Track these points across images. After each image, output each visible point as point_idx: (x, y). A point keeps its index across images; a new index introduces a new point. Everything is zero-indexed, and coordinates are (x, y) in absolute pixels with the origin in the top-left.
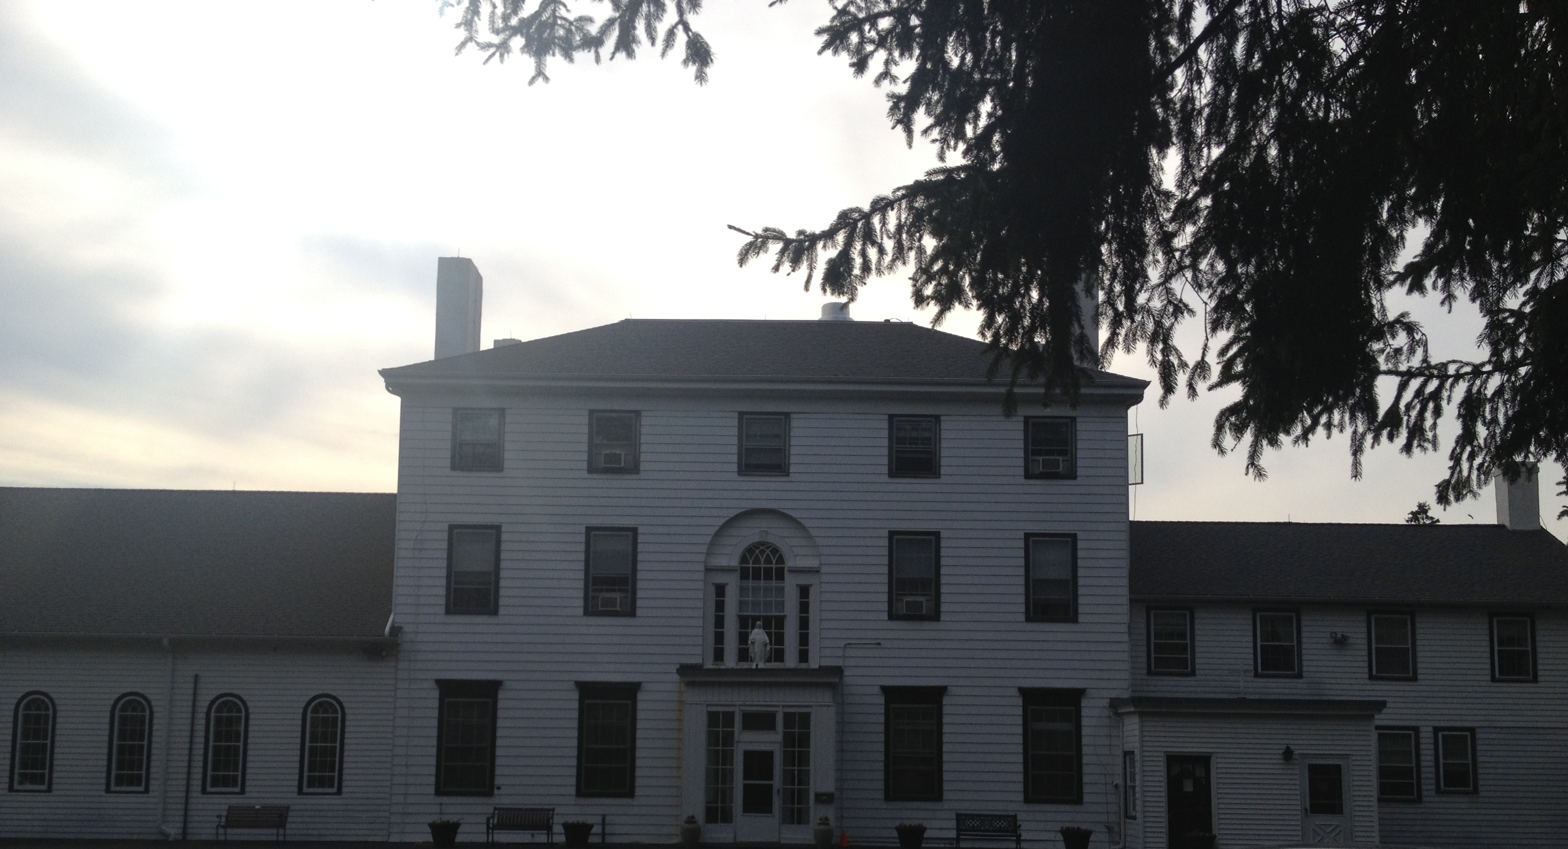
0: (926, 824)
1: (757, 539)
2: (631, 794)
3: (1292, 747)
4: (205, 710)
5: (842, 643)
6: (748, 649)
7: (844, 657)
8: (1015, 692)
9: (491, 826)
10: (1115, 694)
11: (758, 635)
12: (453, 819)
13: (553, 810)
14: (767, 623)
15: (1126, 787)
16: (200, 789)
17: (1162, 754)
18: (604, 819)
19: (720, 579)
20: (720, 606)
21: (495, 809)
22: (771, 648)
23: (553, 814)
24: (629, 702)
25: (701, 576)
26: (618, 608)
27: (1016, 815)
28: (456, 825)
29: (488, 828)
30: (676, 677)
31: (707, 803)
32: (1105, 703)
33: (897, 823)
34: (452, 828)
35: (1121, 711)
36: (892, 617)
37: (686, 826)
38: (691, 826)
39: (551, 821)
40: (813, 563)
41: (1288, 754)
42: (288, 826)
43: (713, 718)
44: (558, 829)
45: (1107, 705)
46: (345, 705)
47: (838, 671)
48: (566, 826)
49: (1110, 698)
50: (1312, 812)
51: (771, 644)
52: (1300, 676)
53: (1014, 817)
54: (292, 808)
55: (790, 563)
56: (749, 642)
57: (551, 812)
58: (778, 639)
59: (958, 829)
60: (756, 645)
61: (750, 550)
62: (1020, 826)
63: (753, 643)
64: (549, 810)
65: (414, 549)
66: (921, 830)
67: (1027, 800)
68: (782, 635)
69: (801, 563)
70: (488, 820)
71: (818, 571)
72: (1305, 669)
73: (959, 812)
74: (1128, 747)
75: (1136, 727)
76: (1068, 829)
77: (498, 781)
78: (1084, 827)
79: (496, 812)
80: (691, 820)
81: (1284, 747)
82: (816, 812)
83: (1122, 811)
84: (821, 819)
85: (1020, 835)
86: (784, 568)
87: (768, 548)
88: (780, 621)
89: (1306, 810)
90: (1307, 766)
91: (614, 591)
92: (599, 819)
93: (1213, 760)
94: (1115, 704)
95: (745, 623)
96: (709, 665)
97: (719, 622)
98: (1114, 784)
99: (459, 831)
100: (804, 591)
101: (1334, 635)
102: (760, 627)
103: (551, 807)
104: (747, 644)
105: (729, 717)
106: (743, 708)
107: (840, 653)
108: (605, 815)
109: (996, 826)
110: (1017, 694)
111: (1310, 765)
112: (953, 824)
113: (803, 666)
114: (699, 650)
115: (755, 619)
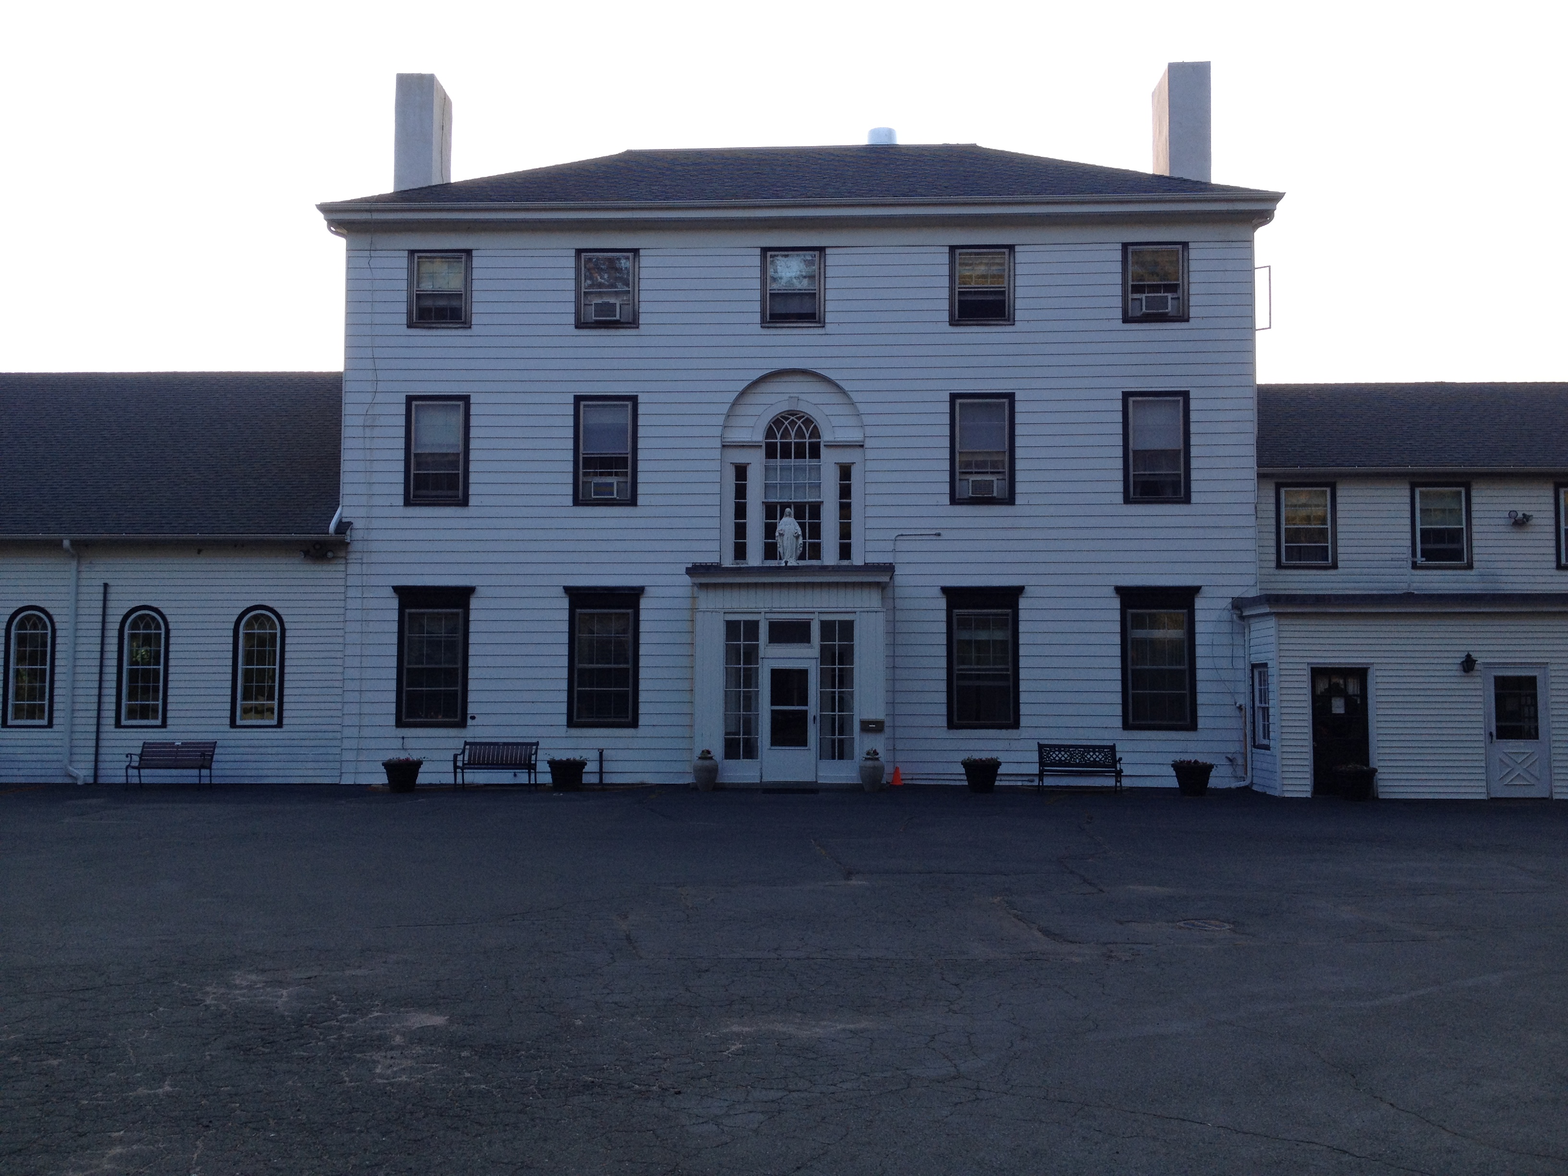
0: (1002, 757)
1: (785, 407)
2: (634, 724)
3: (1474, 655)
4: (117, 626)
5: (894, 534)
6: (776, 544)
7: (894, 551)
8: (1111, 592)
9: (460, 764)
10: (1238, 593)
11: (788, 525)
12: (415, 756)
13: (537, 744)
14: (799, 511)
15: (1253, 707)
16: (113, 721)
17: (1305, 666)
18: (601, 754)
19: (740, 457)
20: (741, 492)
21: (466, 743)
22: (804, 543)
23: (537, 749)
24: (630, 611)
25: (717, 454)
26: (615, 496)
27: (1114, 745)
28: (419, 764)
29: (456, 767)
30: (687, 580)
31: (727, 734)
32: (1227, 603)
33: (964, 756)
34: (413, 767)
35: (1246, 613)
36: (954, 500)
37: (700, 762)
38: (707, 763)
39: (533, 757)
40: (854, 435)
41: (1468, 664)
42: (214, 765)
43: (732, 628)
44: (543, 767)
45: (1230, 606)
46: (285, 619)
47: (889, 569)
48: (552, 764)
49: (1233, 598)
50: (1498, 738)
51: (804, 538)
52: (1470, 566)
53: (1113, 748)
54: (219, 743)
55: (826, 436)
56: (777, 534)
57: (534, 747)
58: (815, 531)
59: (1042, 763)
60: (785, 537)
61: (777, 422)
62: (1120, 759)
63: (781, 535)
64: (532, 744)
65: (364, 426)
66: (994, 765)
67: (1126, 726)
68: (818, 526)
69: (842, 436)
70: (456, 756)
71: (862, 446)
72: (1475, 558)
73: (1042, 742)
74: (1256, 659)
75: (1272, 632)
76: (1182, 762)
77: (471, 709)
78: (1202, 759)
79: (467, 747)
80: (706, 755)
81: (1464, 655)
82: (862, 744)
83: (1249, 739)
84: (868, 754)
85: (1121, 771)
86: (820, 442)
87: (799, 418)
88: (816, 509)
89: (1491, 734)
90: (1493, 680)
91: (610, 474)
92: (595, 755)
93: (1370, 673)
94: (1239, 605)
95: (772, 511)
96: (728, 561)
97: (741, 511)
98: (1238, 705)
99: (420, 770)
100: (845, 472)
101: (1513, 514)
102: (790, 515)
103: (534, 741)
104: (774, 538)
105: (752, 628)
106: (769, 616)
107: (889, 546)
108: (603, 750)
109: (1089, 759)
110: (1114, 594)
111: (1497, 679)
112: (1035, 757)
113: (845, 563)
114: (715, 546)
115: (784, 506)
